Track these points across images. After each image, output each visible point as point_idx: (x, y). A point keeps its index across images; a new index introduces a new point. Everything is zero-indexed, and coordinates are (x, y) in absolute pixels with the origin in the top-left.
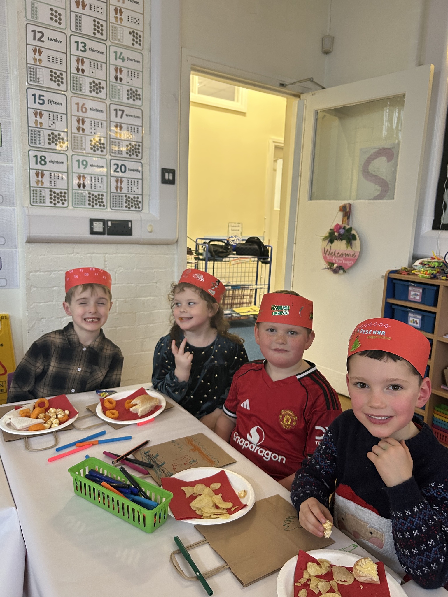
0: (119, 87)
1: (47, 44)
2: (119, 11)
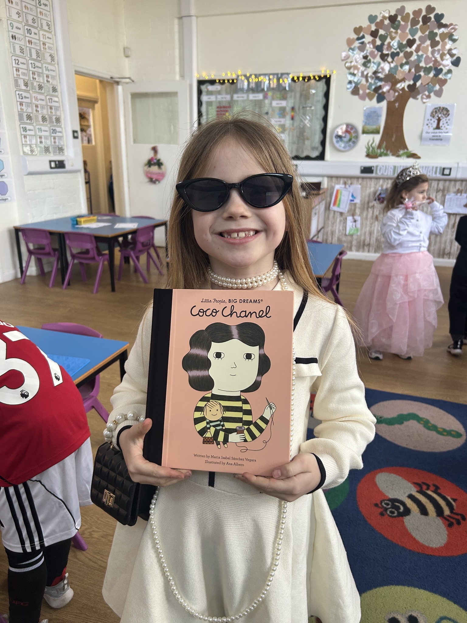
0: (49, 86)
1: (21, 66)
2: (44, 44)
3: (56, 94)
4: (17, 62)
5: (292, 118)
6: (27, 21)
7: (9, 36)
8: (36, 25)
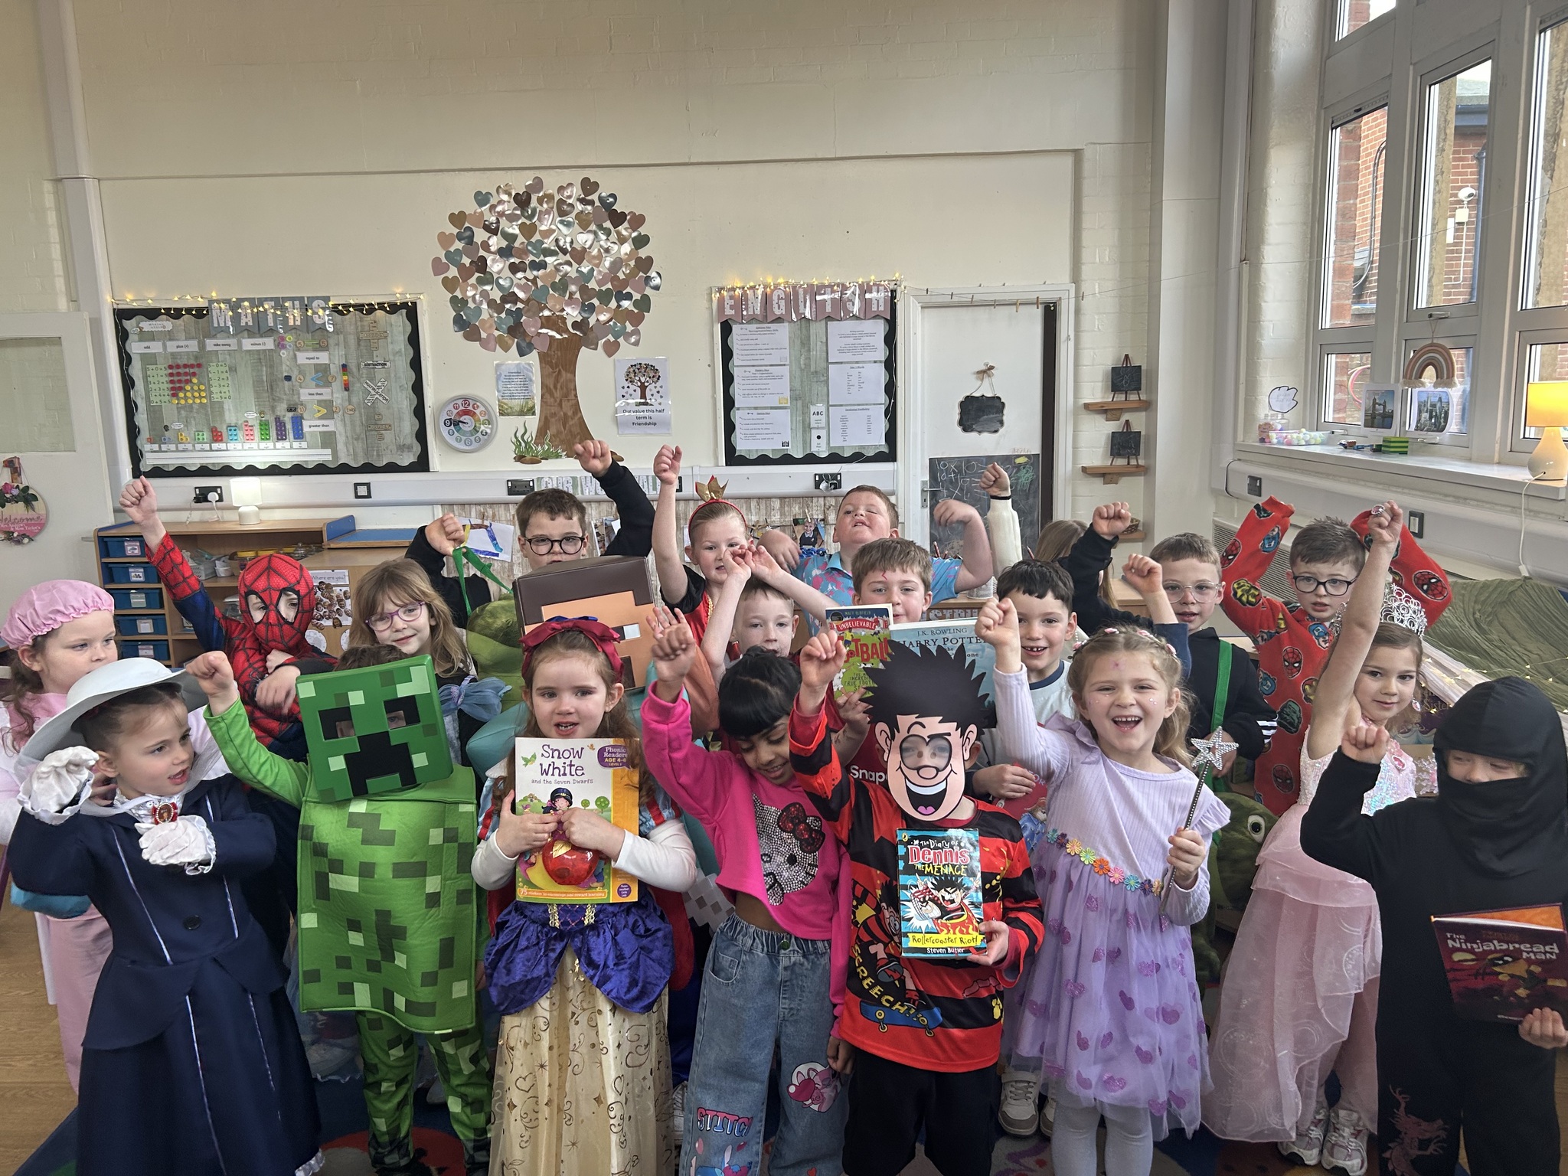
5: (347, 388)
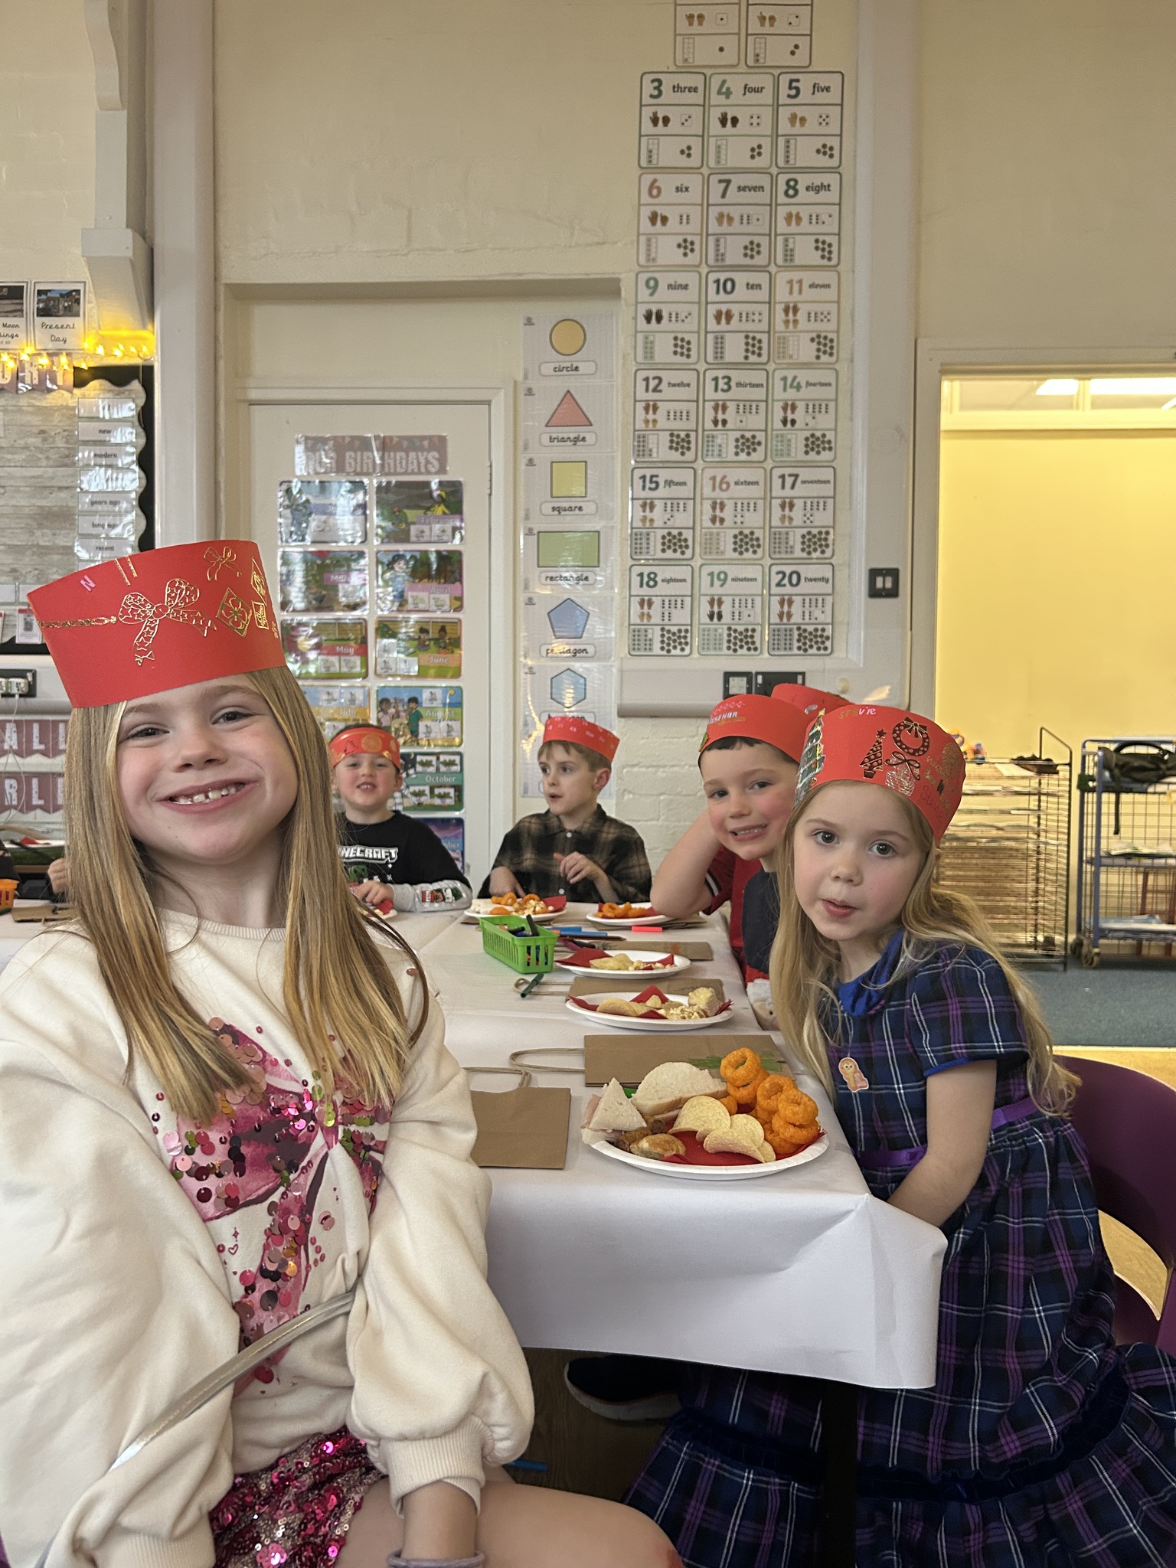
0: (789, 436)
1: (667, 393)
2: (791, 309)
3: (826, 455)
4: (653, 384)
6: (720, 257)
7: (635, 318)
8: (760, 260)
